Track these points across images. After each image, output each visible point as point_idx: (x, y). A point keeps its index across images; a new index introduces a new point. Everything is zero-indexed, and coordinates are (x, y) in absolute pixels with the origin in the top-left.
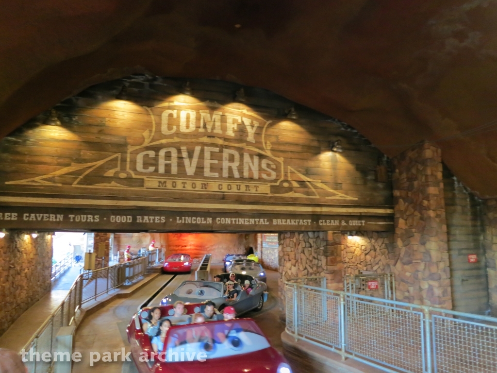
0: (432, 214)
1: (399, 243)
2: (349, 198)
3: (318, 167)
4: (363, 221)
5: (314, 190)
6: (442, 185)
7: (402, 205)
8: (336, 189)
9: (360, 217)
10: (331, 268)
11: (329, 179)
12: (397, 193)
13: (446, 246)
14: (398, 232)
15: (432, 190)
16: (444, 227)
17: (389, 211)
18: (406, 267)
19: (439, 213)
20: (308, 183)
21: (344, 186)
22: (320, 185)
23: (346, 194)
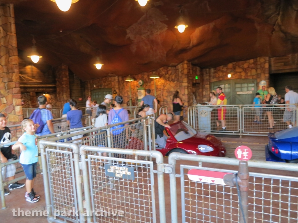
0: (64, 86)
1: (58, 96)
2: (38, 81)
3: (25, 71)
4: (44, 89)
5: (24, 79)
6: (68, 77)
7: (58, 83)
8: (33, 78)
9: (43, 87)
10: (32, 104)
11: (30, 75)
12: (57, 79)
13: (69, 96)
14: (57, 92)
15: (64, 79)
16: (69, 90)
17: (54, 85)
18: (59, 103)
19: (67, 86)
20: (22, 77)
21: (36, 77)
22: (26, 77)
23: (37, 80)
